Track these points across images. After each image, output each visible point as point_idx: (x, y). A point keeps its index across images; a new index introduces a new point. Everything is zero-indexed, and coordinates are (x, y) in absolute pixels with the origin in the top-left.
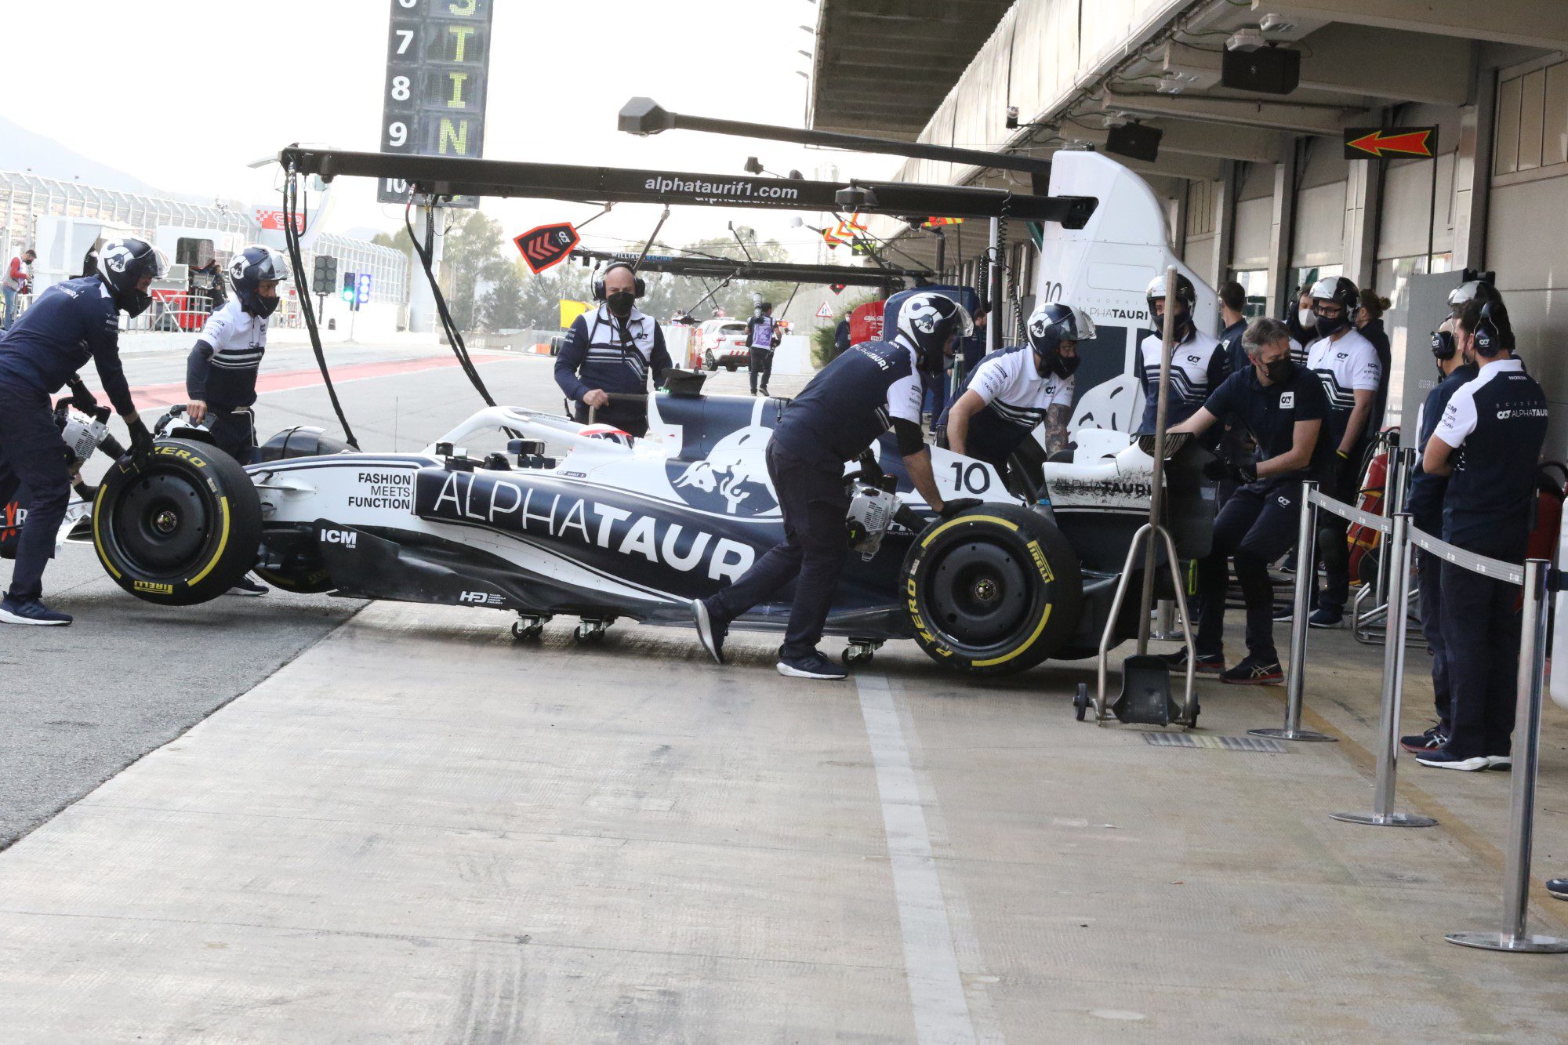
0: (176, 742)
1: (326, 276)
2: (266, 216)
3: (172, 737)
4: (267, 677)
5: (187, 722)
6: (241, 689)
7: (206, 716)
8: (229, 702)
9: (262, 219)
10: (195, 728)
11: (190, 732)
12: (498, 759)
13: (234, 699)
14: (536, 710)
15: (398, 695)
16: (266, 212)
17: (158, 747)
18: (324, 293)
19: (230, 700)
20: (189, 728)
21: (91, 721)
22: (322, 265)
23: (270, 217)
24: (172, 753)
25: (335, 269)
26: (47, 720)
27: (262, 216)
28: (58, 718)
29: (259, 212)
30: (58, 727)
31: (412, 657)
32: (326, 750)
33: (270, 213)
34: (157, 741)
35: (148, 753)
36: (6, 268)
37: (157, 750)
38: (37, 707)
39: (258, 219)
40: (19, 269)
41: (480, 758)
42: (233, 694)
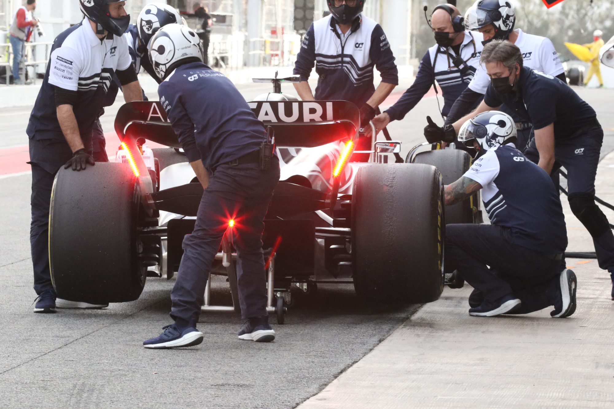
0: (319, 395)
3: (315, 392)
4: (371, 350)
5: (323, 381)
6: (355, 358)
7: (336, 377)
8: (349, 367)
10: (330, 385)
11: (327, 388)
12: (578, 400)
13: (351, 366)
14: (597, 367)
15: (482, 359)
17: (308, 398)
19: (349, 366)
20: (326, 385)
21: (247, 383)
24: (320, 401)
26: (212, 383)
28: (220, 382)
30: (222, 388)
31: (483, 332)
32: (439, 397)
34: (307, 395)
35: (302, 402)
36: (11, 19)
37: (308, 400)
38: (200, 375)
40: (25, 18)
41: (564, 399)
42: (349, 362)
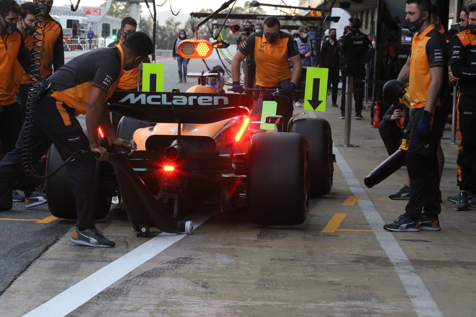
1: (106, 30)
2: (87, 10)
9: (85, 11)
16: (87, 9)
18: (106, 37)
22: (105, 26)
23: (88, 10)
25: (109, 28)
27: (85, 10)
29: (84, 8)
33: (88, 9)
39: (84, 11)
